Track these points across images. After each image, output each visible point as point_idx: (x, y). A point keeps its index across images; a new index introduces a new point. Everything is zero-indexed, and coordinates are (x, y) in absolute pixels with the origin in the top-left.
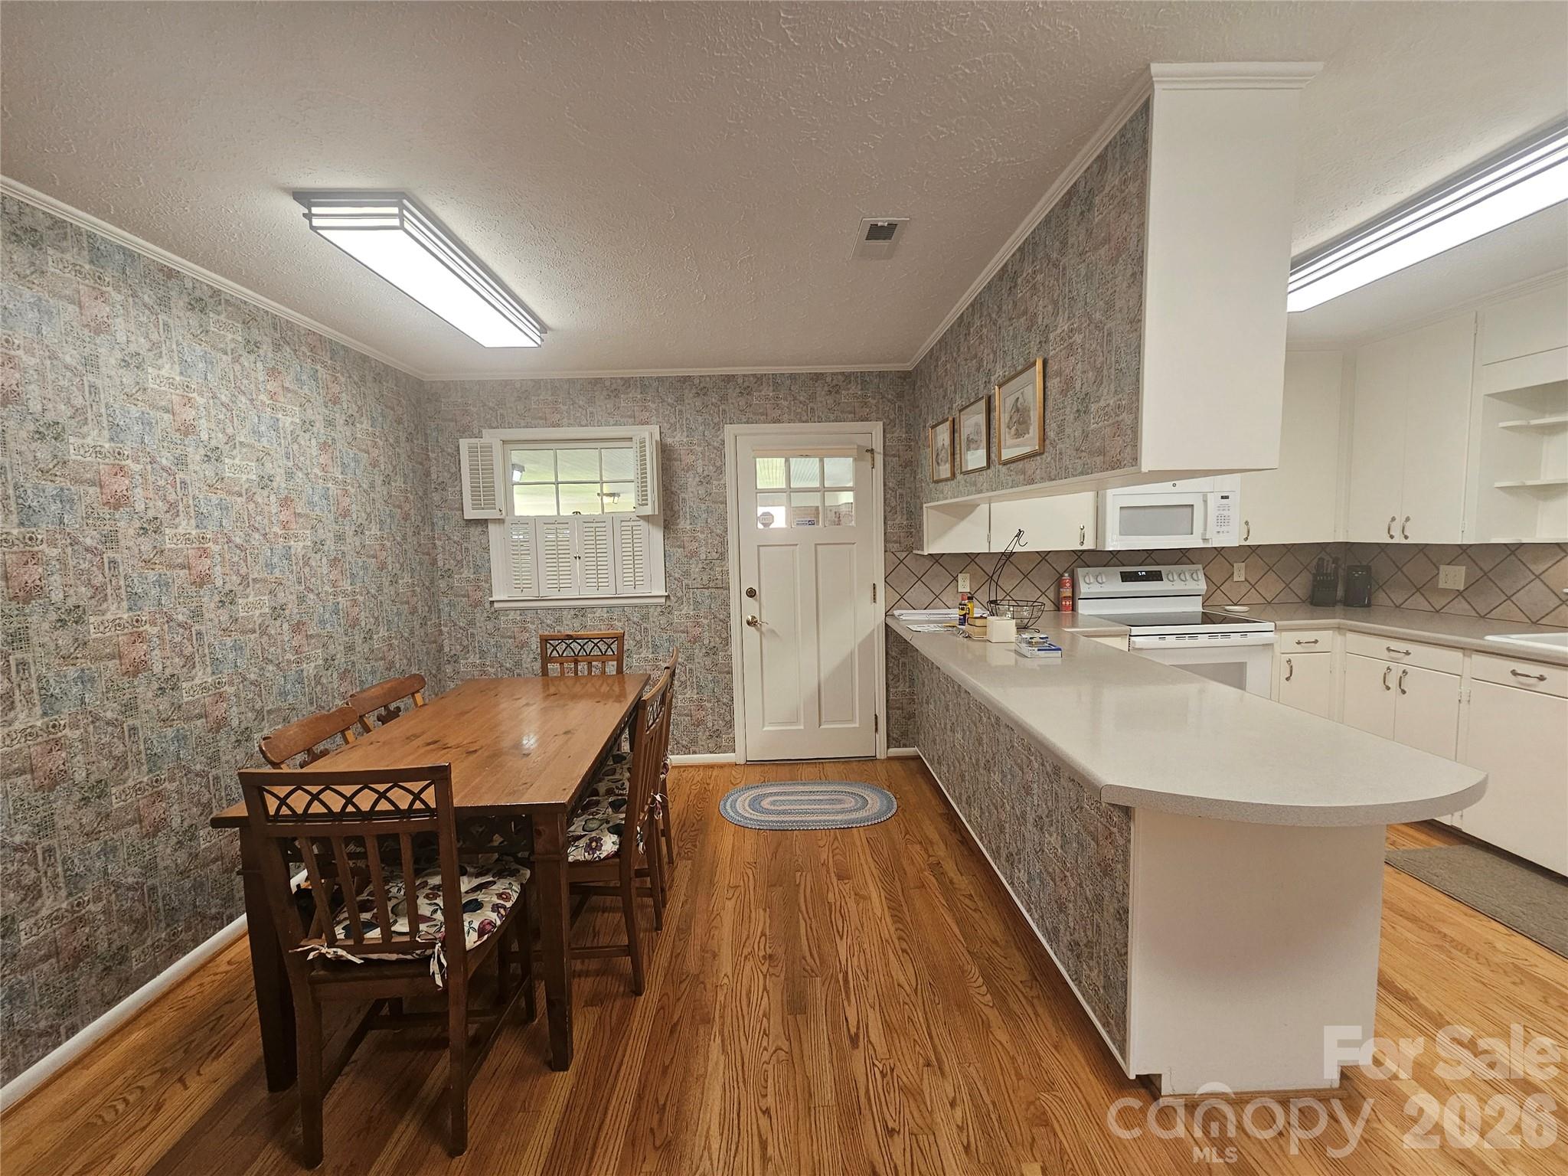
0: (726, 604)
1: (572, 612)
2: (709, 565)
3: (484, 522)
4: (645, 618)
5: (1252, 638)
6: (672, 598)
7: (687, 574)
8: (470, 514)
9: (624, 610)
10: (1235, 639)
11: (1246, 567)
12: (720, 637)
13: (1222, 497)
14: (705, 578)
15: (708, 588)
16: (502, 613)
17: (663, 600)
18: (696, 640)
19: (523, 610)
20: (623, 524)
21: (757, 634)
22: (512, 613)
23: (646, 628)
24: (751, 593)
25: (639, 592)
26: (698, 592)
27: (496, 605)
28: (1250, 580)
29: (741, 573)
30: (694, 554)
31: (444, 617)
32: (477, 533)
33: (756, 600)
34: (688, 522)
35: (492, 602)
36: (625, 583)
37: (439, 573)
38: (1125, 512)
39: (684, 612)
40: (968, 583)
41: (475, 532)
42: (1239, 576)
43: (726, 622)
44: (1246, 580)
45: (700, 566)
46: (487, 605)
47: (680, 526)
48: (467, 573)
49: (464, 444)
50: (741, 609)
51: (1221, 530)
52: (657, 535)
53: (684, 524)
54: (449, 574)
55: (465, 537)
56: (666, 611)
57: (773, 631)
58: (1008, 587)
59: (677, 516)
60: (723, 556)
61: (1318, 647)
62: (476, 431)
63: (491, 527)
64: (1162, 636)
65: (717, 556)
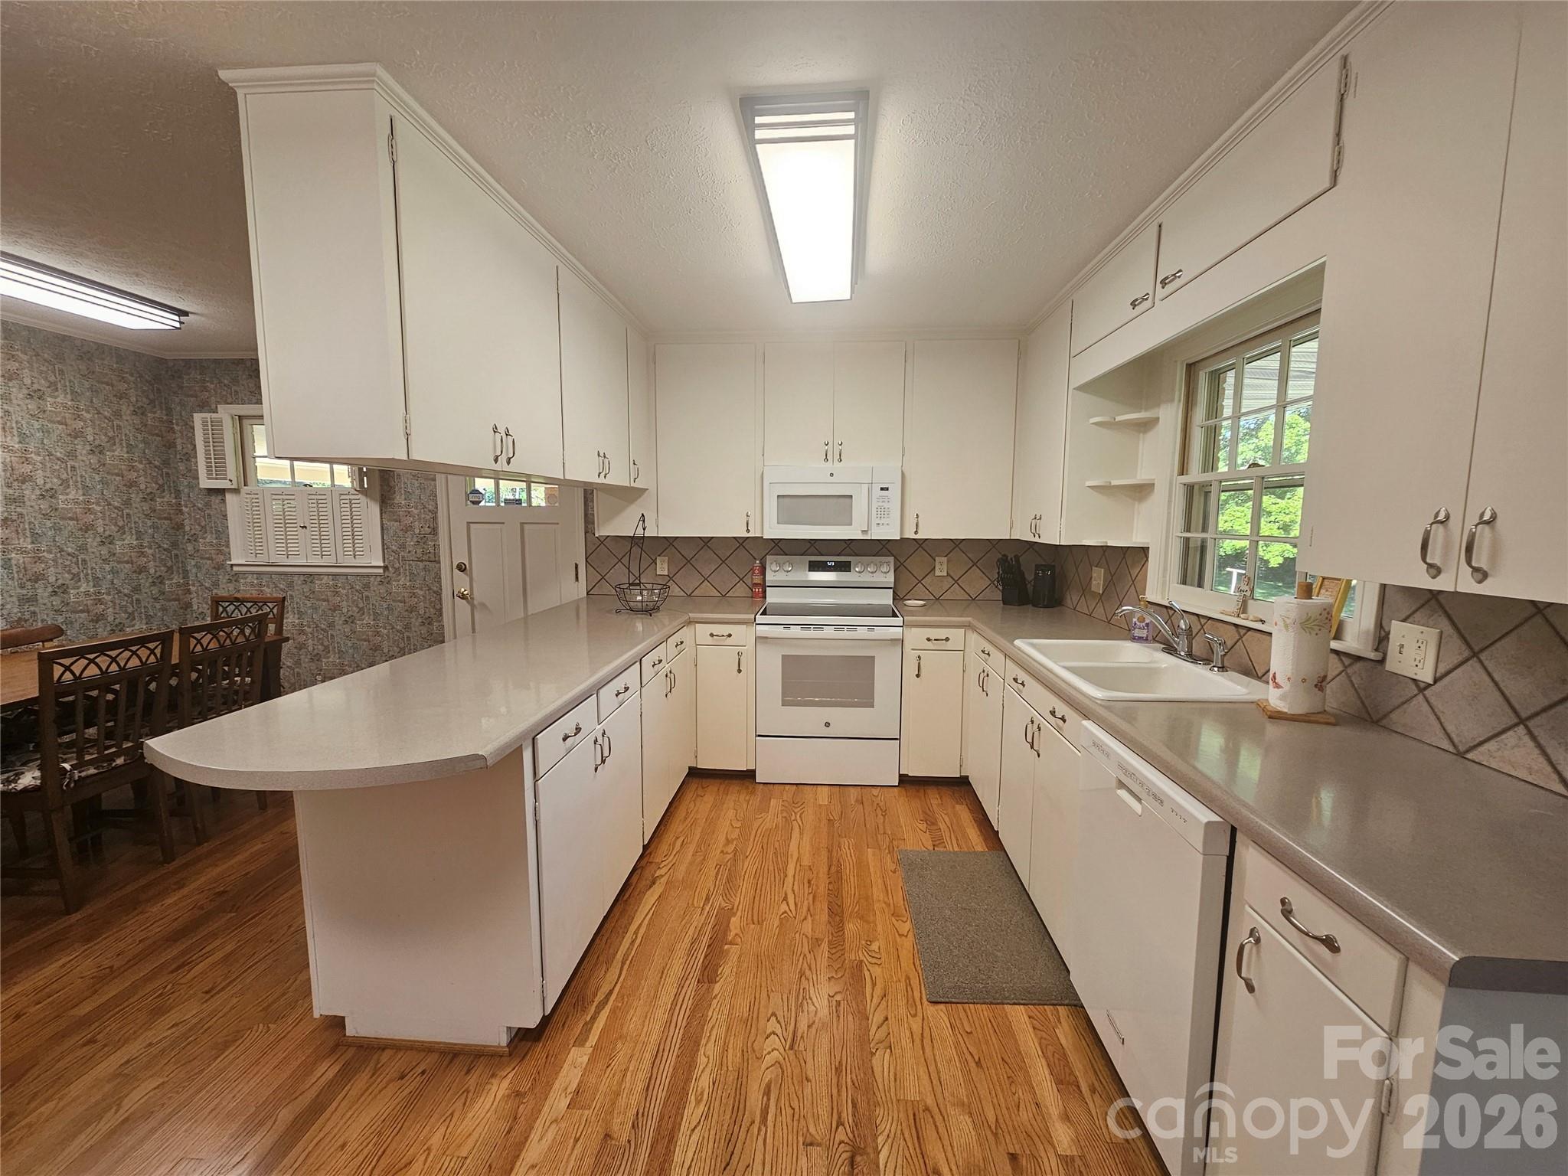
0: (438, 576)
1: (302, 578)
2: (422, 539)
3: (221, 492)
4: (367, 586)
5: (879, 633)
6: (390, 569)
7: (403, 547)
8: (205, 483)
9: (347, 579)
10: (862, 632)
11: (948, 561)
12: (434, 607)
13: (882, 489)
14: (419, 551)
15: (422, 561)
16: (241, 576)
17: (381, 571)
18: (412, 609)
19: (259, 574)
20: (343, 497)
21: (468, 608)
22: (250, 576)
23: (367, 597)
24: (461, 568)
25: (358, 562)
26: (413, 563)
27: (235, 568)
28: (952, 574)
29: (452, 547)
30: (408, 529)
31: (192, 577)
32: (217, 501)
33: (466, 574)
34: (403, 497)
35: (232, 565)
36: (346, 553)
37: (186, 537)
38: (781, 500)
39: (401, 583)
40: (666, 566)
41: (215, 500)
42: (941, 570)
43: (439, 594)
44: (948, 574)
45: (415, 540)
46: (228, 568)
47: (396, 501)
48: (210, 538)
49: (198, 418)
50: (451, 582)
51: (881, 522)
52: (375, 509)
53: (400, 499)
54: (194, 538)
55: (208, 505)
56: (385, 580)
57: (483, 605)
58: (706, 572)
59: (392, 491)
60: (434, 531)
61: (949, 645)
62: (213, 406)
63: (229, 497)
64: (787, 626)
65: (429, 531)
